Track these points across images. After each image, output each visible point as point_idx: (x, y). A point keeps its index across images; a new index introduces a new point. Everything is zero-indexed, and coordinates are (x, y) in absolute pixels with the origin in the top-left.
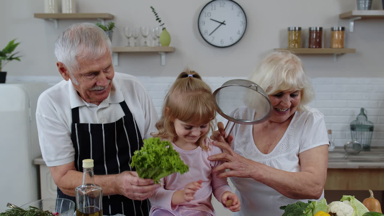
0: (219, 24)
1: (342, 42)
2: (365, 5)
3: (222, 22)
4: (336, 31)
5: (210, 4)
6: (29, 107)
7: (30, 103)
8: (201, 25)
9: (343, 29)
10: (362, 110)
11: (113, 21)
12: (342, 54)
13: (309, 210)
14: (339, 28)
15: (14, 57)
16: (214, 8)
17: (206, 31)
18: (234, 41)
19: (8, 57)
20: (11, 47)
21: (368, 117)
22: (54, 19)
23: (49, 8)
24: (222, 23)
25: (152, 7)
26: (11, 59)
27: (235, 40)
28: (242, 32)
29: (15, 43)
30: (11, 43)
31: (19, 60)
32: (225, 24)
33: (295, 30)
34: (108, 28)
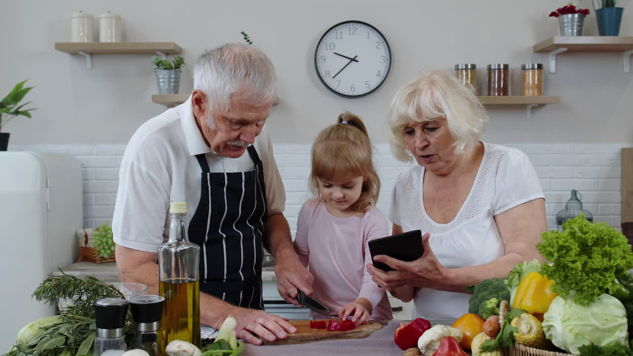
0: (348, 61)
1: (539, 87)
2: (572, 29)
3: (352, 57)
4: (529, 69)
5: (333, 30)
6: (47, 187)
7: (48, 181)
8: (319, 62)
9: (540, 67)
10: (574, 193)
11: (181, 56)
12: (541, 105)
13: (514, 274)
14: (533, 66)
15: (20, 110)
16: (339, 36)
17: (328, 72)
18: (372, 88)
19: (13, 110)
20: (18, 95)
21: (583, 204)
22: (85, 52)
23: (78, 35)
24: (353, 60)
25: (243, 33)
26: (17, 113)
27: (374, 85)
28: (383, 73)
29: (25, 87)
30: (20, 86)
31: (29, 116)
32: (357, 61)
33: (466, 69)
34: (173, 65)
